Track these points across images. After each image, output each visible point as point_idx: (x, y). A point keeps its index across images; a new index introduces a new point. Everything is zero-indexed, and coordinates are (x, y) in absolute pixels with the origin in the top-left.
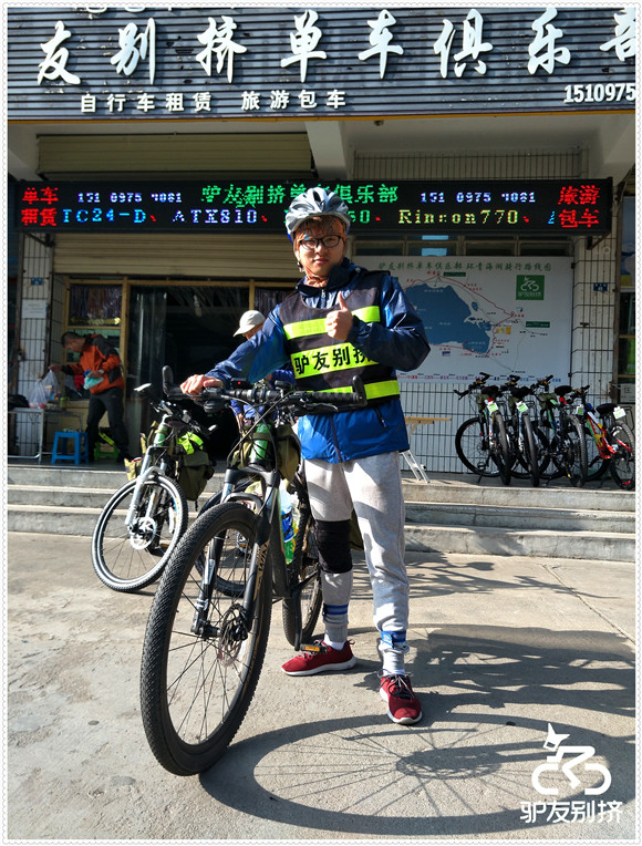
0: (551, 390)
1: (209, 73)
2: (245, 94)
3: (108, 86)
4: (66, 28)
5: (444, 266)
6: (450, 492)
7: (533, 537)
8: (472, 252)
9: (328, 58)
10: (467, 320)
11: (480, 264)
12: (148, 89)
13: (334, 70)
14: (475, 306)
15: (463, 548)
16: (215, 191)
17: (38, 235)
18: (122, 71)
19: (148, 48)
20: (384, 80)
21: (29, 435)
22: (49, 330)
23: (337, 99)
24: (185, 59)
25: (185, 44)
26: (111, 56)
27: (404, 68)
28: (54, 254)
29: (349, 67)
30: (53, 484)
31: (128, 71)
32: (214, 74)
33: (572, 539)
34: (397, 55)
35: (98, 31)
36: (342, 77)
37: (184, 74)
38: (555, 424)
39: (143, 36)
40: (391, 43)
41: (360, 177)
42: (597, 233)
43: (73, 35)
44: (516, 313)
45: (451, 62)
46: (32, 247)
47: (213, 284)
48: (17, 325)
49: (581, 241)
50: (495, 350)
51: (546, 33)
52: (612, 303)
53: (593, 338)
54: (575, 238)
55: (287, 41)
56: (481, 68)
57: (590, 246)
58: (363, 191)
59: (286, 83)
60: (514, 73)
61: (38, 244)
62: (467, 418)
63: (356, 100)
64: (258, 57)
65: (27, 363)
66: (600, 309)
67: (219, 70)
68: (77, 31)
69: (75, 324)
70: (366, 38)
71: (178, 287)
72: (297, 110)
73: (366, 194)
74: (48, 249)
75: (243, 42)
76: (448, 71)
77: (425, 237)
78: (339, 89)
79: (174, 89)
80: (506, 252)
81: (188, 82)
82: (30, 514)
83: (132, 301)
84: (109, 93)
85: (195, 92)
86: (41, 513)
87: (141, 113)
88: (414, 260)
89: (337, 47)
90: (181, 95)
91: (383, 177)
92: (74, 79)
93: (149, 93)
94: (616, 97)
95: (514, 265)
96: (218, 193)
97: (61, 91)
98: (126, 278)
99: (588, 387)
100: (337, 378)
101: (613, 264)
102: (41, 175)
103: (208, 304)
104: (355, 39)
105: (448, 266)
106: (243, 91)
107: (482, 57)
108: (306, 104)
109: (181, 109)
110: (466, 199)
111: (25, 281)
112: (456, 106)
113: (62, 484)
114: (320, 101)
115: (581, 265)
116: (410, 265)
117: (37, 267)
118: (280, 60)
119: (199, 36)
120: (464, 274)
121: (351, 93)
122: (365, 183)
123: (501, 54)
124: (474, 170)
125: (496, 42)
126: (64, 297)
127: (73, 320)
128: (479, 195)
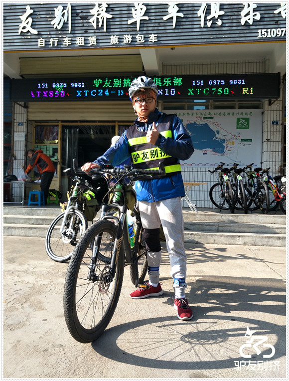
0: (253, 170)
1: (96, 28)
2: (112, 37)
3: (50, 34)
4: (31, 8)
5: (203, 114)
6: (207, 216)
7: (245, 236)
8: (216, 108)
9: (150, 20)
10: (214, 138)
11: (220, 113)
12: (68, 36)
13: (152, 25)
14: (218, 132)
15: (213, 242)
16: (100, 82)
17: (20, 103)
18: (56, 28)
19: (68, 17)
20: (175, 29)
21: (18, 193)
22: (26, 146)
23: (154, 38)
24: (85, 21)
25: (85, 14)
26: (51, 21)
27: (184, 23)
28: (28, 112)
29: (159, 23)
30: (29, 214)
31: (59, 27)
32: (98, 28)
33: (262, 237)
34: (181, 18)
35: (45, 9)
36: (156, 28)
37: (84, 28)
38: (254, 185)
39: (65, 11)
40: (178, 12)
41: (165, 74)
42: (273, 98)
43: (34, 11)
44: (237, 135)
45: (205, 20)
46: (18, 109)
47: (99, 124)
48: (12, 144)
49: (266, 102)
50: (227, 152)
51: (249, 6)
52: (281, 130)
53: (272, 146)
54: (263, 100)
55: (130, 12)
56: (219, 23)
57: (270, 104)
58: (166, 80)
59: (130, 31)
60: (234, 24)
61: (21, 107)
62: (215, 183)
63: (162, 39)
64: (118, 19)
65: (17, 161)
66: (275, 133)
67: (100, 26)
68: (36, 10)
69: (38, 143)
70: (166, 10)
71: (83, 126)
72: (136, 44)
73: (168, 81)
74: (25, 109)
75: (111, 13)
76: (205, 24)
77: (195, 101)
78: (155, 34)
79: (80, 35)
80: (232, 107)
81: (86, 32)
82: (19, 228)
83: (63, 132)
84: (51, 38)
85: (89, 36)
86: (24, 228)
87: (65, 46)
88: (190, 111)
89: (153, 14)
90: (83, 38)
91: (175, 74)
92: (35, 32)
93: (68, 37)
94: (281, 35)
95: (235, 113)
96: (101, 83)
97: (29, 37)
98: (60, 122)
99: (270, 168)
100: (152, 164)
101: (281, 112)
102: (21, 76)
103: (97, 133)
104: (162, 10)
105: (205, 114)
106: (111, 35)
107: (220, 17)
108: (140, 41)
109: (83, 44)
110: (213, 83)
111: (15, 124)
112: (208, 40)
113: (32, 215)
114: (146, 39)
115: (266, 113)
116: (188, 114)
117: (20, 117)
118: (127, 21)
119: (91, 11)
120: (213, 118)
121: (160, 35)
122: (167, 77)
123: (228, 16)
124: (217, 70)
125: (226, 10)
126: (33, 130)
127: (37, 141)
128: (219, 81)
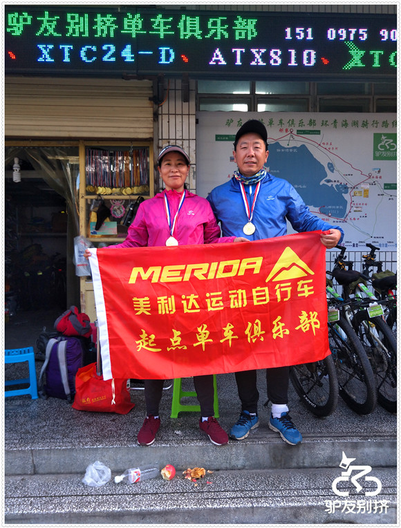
5: (297, 122)
8: (326, 108)
10: (323, 182)
11: (335, 121)
14: (331, 167)
44: (375, 174)
50: (352, 215)
73: (219, 27)
95: (370, 122)
105: (301, 123)
120: (318, 132)
122: (217, 14)
128: (354, 31)
